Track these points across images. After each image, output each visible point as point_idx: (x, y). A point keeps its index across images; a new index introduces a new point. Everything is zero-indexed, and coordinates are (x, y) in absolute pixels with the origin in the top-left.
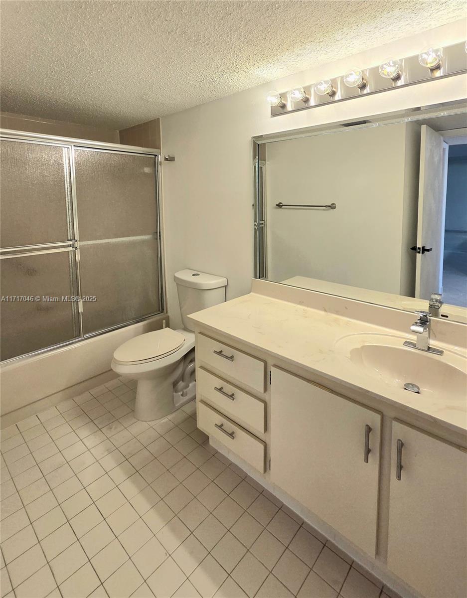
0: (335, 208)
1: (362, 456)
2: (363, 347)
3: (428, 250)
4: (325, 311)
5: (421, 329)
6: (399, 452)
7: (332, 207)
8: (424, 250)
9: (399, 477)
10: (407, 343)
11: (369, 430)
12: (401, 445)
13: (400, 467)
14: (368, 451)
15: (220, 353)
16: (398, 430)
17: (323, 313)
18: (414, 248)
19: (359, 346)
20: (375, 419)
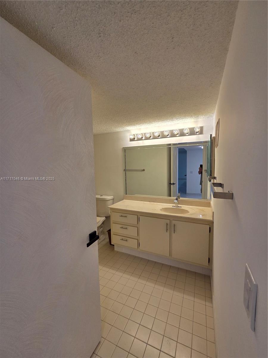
0: (144, 171)
1: (166, 231)
2: (162, 208)
3: (174, 184)
4: (150, 202)
5: (176, 201)
6: (174, 227)
7: (144, 170)
8: (173, 184)
9: (174, 233)
10: (173, 206)
11: (167, 224)
12: (174, 225)
13: (174, 231)
14: (167, 230)
15: (122, 216)
16: (174, 222)
17: (149, 202)
18: (170, 184)
19: (161, 208)
20: (168, 221)
